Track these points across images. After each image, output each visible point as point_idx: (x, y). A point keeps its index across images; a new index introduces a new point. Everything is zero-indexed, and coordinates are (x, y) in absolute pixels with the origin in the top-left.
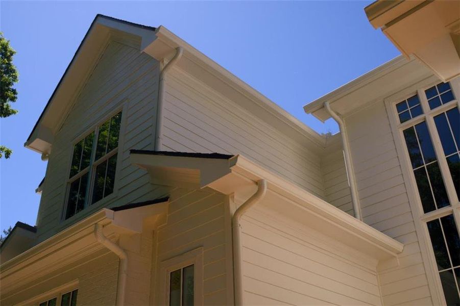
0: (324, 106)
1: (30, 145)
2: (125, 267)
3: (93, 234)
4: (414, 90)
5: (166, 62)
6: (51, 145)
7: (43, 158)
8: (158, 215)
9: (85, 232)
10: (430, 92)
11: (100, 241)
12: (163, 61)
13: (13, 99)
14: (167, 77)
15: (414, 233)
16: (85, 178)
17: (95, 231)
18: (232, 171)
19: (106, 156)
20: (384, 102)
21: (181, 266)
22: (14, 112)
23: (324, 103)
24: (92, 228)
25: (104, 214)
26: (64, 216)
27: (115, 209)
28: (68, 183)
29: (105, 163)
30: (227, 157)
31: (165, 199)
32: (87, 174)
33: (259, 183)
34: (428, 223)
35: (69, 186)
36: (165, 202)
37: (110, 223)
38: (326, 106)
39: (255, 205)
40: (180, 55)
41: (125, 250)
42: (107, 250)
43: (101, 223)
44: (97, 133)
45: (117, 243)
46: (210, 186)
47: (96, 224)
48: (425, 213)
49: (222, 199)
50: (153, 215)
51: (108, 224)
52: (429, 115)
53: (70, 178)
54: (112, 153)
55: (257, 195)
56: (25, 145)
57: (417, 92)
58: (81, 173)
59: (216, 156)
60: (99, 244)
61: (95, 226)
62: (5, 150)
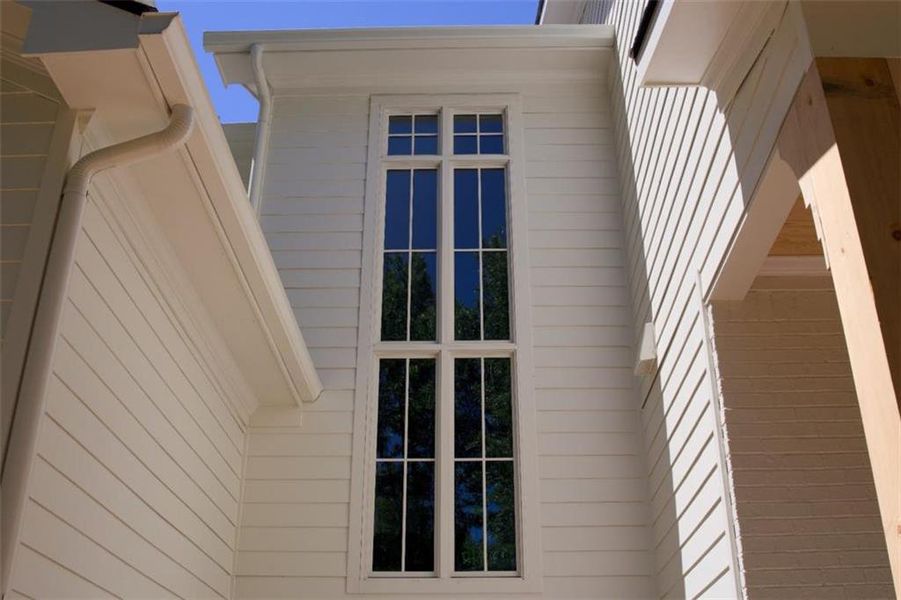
0: (249, 52)
4: (437, 106)
10: (463, 122)
15: (352, 372)
18: (140, 48)
20: (370, 99)
23: (253, 44)
33: (177, 115)
34: (383, 362)
38: (255, 53)
46: (47, 59)
48: (382, 340)
52: (449, 162)
57: (440, 111)
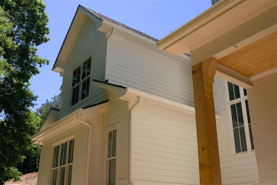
1: (55, 70)
2: (90, 131)
3: (77, 118)
5: (109, 33)
6: (63, 69)
7: (61, 75)
8: (105, 108)
9: (74, 117)
11: (79, 121)
12: (107, 34)
13: (48, 33)
14: (109, 42)
15: (224, 111)
16: (78, 87)
17: (77, 117)
18: (126, 94)
19: (86, 78)
21: (112, 130)
22: (49, 40)
24: (76, 116)
25: (80, 111)
26: (71, 104)
27: (84, 108)
28: (71, 89)
29: (86, 81)
30: (125, 88)
31: (107, 101)
32: (79, 85)
33: (138, 97)
35: (72, 90)
36: (107, 103)
37: (83, 114)
39: (137, 106)
40: (114, 31)
41: (90, 124)
42: (82, 124)
43: (80, 114)
44: (82, 66)
45: (87, 122)
46: (120, 98)
47: (78, 114)
48: (230, 101)
49: (126, 103)
50: (102, 108)
51: (82, 114)
53: (72, 87)
54: (88, 76)
55: (138, 102)
56: (52, 70)
58: (76, 85)
59: (121, 87)
60: (79, 122)
61: (77, 115)
62: (46, 61)
